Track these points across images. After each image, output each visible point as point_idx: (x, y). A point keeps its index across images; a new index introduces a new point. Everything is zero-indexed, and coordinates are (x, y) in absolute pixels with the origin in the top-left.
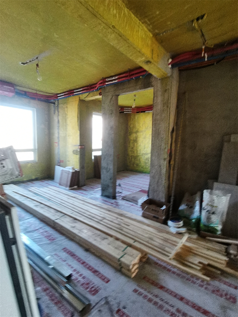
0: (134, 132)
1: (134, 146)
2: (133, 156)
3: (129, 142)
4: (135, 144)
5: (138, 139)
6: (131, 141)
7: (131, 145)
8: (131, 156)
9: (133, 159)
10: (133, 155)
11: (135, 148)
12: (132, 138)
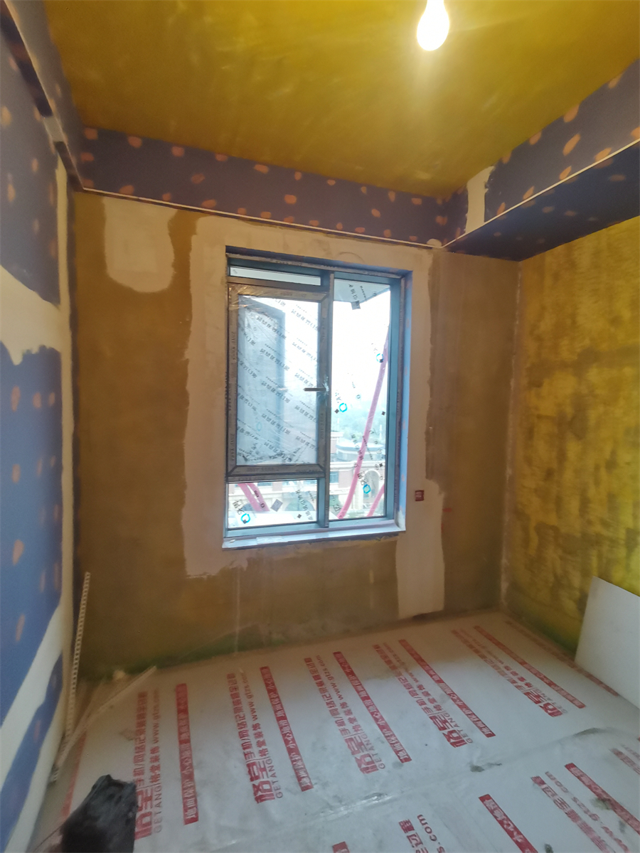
0: (564, 366)
1: (562, 457)
2: (555, 529)
3: (530, 433)
4: (573, 448)
5: (593, 415)
6: (544, 428)
7: (543, 451)
8: (541, 528)
9: (552, 554)
10: (552, 520)
11: (568, 475)
12: (547, 407)
